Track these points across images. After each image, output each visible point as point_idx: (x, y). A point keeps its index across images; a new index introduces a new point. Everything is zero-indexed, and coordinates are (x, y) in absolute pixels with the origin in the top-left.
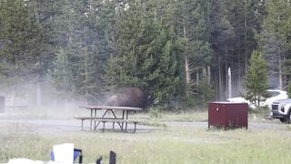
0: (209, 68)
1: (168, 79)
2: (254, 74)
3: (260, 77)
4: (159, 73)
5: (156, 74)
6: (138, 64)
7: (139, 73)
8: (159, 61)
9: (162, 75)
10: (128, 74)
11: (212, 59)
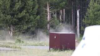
0: (64, 10)
1: (32, 17)
2: (92, 15)
3: (96, 17)
4: (26, 13)
5: (23, 13)
6: (11, 6)
7: (12, 12)
8: (25, 5)
9: (28, 14)
10: (4, 13)
11: (66, 4)
